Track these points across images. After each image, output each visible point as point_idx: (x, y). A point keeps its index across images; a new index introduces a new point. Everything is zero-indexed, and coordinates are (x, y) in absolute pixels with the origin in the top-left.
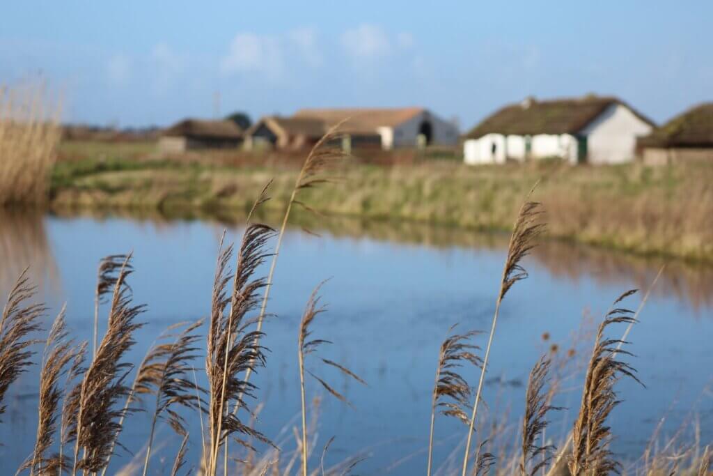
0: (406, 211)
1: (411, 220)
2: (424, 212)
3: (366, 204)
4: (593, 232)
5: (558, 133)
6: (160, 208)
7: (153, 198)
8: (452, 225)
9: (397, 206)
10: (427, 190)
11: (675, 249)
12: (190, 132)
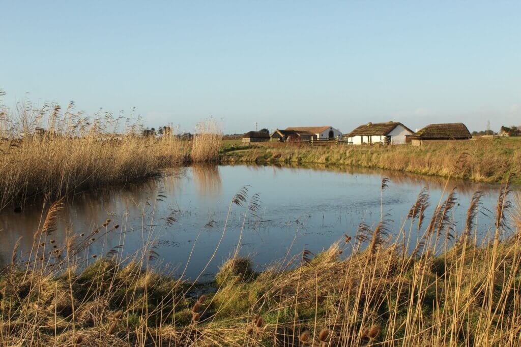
0: (341, 161)
1: (343, 164)
2: (348, 162)
3: (327, 159)
4: (410, 168)
5: (380, 135)
6: (256, 161)
7: (254, 158)
8: (359, 166)
9: (338, 160)
10: (348, 155)
11: (440, 173)
12: (253, 136)
